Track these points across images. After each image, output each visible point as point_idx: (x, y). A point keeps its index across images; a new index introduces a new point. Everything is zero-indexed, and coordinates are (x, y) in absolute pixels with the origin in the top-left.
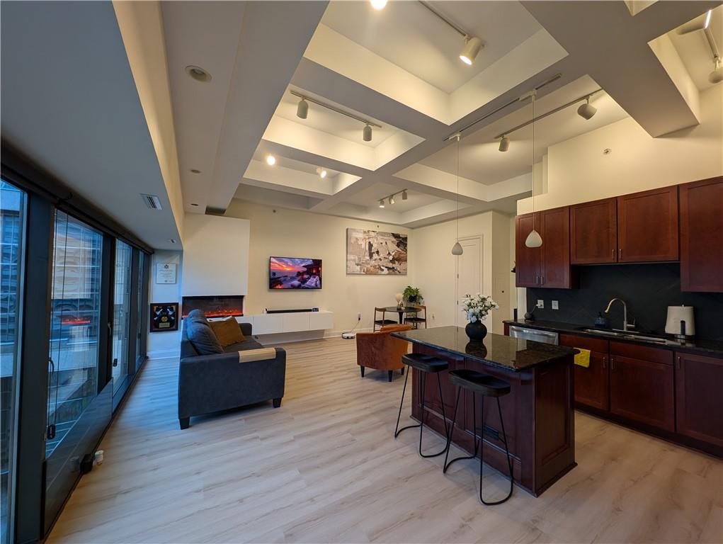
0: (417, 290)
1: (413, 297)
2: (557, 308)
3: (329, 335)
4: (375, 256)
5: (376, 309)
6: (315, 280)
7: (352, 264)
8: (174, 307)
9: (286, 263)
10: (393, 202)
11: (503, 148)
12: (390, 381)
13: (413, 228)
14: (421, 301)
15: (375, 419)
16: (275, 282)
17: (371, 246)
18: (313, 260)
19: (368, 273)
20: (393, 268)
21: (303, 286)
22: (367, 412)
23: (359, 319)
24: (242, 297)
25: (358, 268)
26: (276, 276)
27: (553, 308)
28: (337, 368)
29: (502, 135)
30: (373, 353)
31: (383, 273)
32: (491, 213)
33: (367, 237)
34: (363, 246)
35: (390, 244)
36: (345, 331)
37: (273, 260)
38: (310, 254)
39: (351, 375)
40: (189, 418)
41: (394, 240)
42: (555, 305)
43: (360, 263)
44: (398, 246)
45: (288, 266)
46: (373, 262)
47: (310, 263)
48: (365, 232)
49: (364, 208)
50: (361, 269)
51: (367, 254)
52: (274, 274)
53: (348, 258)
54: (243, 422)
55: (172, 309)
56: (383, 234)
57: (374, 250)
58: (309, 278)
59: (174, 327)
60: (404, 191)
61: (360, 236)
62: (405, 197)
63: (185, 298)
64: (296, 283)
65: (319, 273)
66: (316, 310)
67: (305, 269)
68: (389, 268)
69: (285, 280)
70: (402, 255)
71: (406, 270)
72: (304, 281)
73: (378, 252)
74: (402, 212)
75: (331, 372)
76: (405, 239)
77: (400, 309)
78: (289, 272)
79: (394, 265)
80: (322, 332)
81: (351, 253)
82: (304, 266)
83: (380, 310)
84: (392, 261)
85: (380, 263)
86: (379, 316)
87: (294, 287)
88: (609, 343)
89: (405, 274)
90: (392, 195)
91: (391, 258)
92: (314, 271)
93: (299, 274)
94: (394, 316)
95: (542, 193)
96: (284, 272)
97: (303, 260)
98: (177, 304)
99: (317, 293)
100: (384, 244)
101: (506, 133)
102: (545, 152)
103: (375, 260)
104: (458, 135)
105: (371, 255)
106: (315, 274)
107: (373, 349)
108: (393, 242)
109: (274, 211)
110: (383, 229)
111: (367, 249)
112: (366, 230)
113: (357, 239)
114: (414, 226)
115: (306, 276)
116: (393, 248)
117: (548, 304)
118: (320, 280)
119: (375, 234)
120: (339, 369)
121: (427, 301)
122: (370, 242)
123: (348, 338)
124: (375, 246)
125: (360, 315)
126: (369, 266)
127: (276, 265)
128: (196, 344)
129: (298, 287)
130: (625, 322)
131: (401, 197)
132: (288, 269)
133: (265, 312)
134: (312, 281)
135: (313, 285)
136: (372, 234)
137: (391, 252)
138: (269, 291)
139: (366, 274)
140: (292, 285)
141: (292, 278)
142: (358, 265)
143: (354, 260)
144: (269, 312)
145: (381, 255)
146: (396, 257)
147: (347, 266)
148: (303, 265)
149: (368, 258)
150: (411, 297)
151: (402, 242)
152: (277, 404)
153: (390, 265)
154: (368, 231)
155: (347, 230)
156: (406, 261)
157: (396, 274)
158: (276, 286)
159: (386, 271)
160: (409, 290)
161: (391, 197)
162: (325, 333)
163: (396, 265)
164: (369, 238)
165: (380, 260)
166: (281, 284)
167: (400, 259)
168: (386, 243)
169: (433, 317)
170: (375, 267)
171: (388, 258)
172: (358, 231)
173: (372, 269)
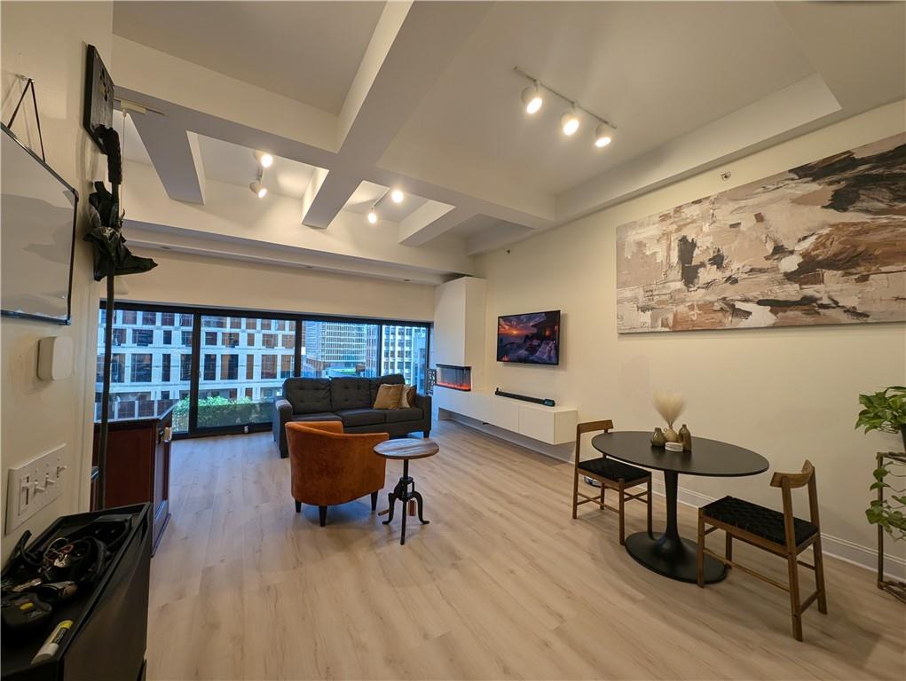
4: (709, 274)
6: (548, 348)
7: (628, 310)
16: (503, 351)
17: (687, 247)
18: (547, 313)
19: (680, 327)
21: (530, 358)
24: (469, 369)
25: (646, 317)
26: (504, 343)
33: (673, 228)
34: (660, 257)
35: (777, 213)
37: (501, 320)
41: (811, 187)
43: (652, 304)
44: (840, 202)
46: (698, 295)
47: (537, 320)
48: (664, 217)
50: (654, 319)
51: (676, 273)
52: (502, 340)
53: (620, 297)
56: (743, 193)
57: (698, 256)
58: (539, 346)
61: (651, 232)
63: (441, 366)
64: (523, 352)
65: (554, 336)
66: (552, 403)
67: (535, 331)
68: (776, 305)
69: (511, 349)
70: (872, 238)
72: (533, 350)
73: (716, 261)
78: (516, 336)
79: (810, 290)
81: (626, 284)
82: (533, 326)
84: (801, 276)
85: (731, 293)
91: (790, 264)
92: (547, 333)
96: (511, 336)
97: (530, 316)
100: (748, 222)
103: (708, 285)
105: (689, 275)
106: (548, 338)
108: (801, 199)
109: (509, 251)
110: (744, 173)
111: (675, 258)
112: (671, 209)
113: (640, 245)
115: (535, 342)
116: (803, 223)
118: (557, 348)
119: (706, 205)
122: (684, 240)
124: (707, 242)
126: (682, 309)
129: (525, 360)
132: (515, 332)
133: (494, 393)
134: (545, 350)
135: (545, 357)
136: (695, 211)
137: (788, 245)
138: (497, 363)
139: (674, 332)
141: (519, 347)
142: (644, 309)
143: (635, 299)
145: (735, 266)
146: (822, 255)
147: (619, 315)
148: (532, 324)
149: (679, 285)
151: (872, 178)
153: (792, 291)
154: (678, 210)
155: (617, 231)
157: (829, 324)
158: (503, 357)
159: (762, 315)
163: (831, 287)
164: (679, 229)
165: (732, 280)
166: (507, 354)
168: (760, 218)
170: (706, 307)
171: (775, 269)
172: (642, 225)
173: (694, 315)
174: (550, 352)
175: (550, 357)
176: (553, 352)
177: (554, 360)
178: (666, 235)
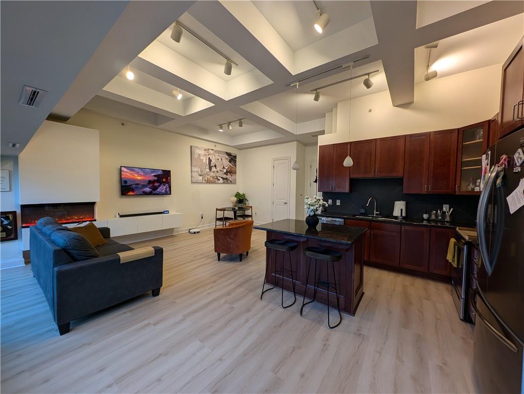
0: (244, 195)
1: (241, 200)
2: (339, 204)
3: (178, 232)
4: (214, 169)
5: (217, 209)
6: (165, 187)
7: (195, 175)
8: (11, 216)
9: (138, 173)
10: (231, 128)
11: (316, 99)
12: (241, 261)
13: (240, 149)
14: (247, 202)
15: (241, 290)
16: (126, 189)
17: (210, 161)
18: (163, 171)
19: (208, 182)
20: (227, 178)
21: (154, 192)
22: (233, 286)
23: (202, 218)
24: (94, 203)
25: (201, 178)
26: (128, 184)
27: (337, 204)
28: (195, 257)
29: (316, 90)
30: (228, 242)
31: (219, 182)
32: (295, 143)
33: (207, 154)
34: (204, 161)
35: (224, 160)
36: (191, 228)
37: (123, 169)
38: (160, 165)
39: (209, 260)
40: (69, 323)
41: (227, 157)
42: (338, 203)
43: (202, 174)
44: (230, 162)
45: (140, 175)
46: (212, 174)
47: (160, 173)
48: (205, 150)
49: (205, 131)
50: (203, 179)
51: (208, 167)
52: (126, 182)
53: (193, 170)
54: (129, 314)
55: (7, 218)
56: (219, 152)
57: (212, 164)
58: (159, 186)
59: (12, 236)
60: (240, 120)
61: (202, 152)
62: (241, 125)
63: (24, 207)
64: (147, 189)
65: (168, 183)
66: (167, 212)
67: (156, 178)
68: (223, 179)
69: (136, 187)
70: (233, 169)
71: (235, 180)
72: (155, 188)
73: (215, 166)
74: (233, 136)
75: (192, 261)
76: (235, 157)
77: (235, 209)
78: (140, 180)
79: (227, 177)
80: (172, 230)
81: (195, 166)
82: (154, 176)
83: (220, 210)
84: (226, 173)
85: (217, 175)
86: (220, 214)
87: (145, 194)
88: (371, 223)
89: (235, 183)
90: (230, 123)
91: (225, 171)
92: (164, 180)
93: (150, 182)
94: (230, 214)
95: (331, 133)
96: (136, 180)
97: (153, 170)
98: (14, 213)
99: (166, 199)
100: (220, 160)
101: (319, 89)
102: (336, 106)
103: (214, 172)
104: (298, 84)
105: (210, 168)
106: (165, 182)
107: (228, 239)
108: (226, 159)
109: (123, 124)
110: (219, 148)
111: (207, 163)
112: (206, 148)
113: (199, 155)
114: (242, 148)
115: (157, 184)
116: (227, 163)
117: (334, 202)
118: (170, 187)
119: (213, 151)
120: (198, 257)
121: (250, 202)
122: (209, 158)
123: (195, 233)
124: (213, 161)
125: (202, 215)
126: (209, 177)
127: (127, 174)
128: (70, 251)
129: (150, 194)
130: (375, 211)
131: (238, 125)
132: (139, 178)
133: (118, 216)
134: (162, 188)
135: (163, 191)
136: (211, 152)
137: (225, 167)
138: (121, 197)
139: (207, 183)
140: (144, 192)
141: (144, 186)
142: (200, 175)
143: (198, 172)
144: (121, 216)
145: (218, 168)
146: (229, 170)
147: (192, 177)
148: (154, 174)
149: (208, 170)
150: (240, 200)
151: (233, 159)
152: (156, 293)
153: (225, 176)
154: (208, 149)
155: (191, 147)
156: (236, 173)
157: (228, 183)
158: (128, 193)
159: (221, 181)
160: (238, 195)
161: (229, 123)
162: (175, 230)
163: (229, 176)
164: (208, 155)
165: (217, 172)
166: (133, 191)
167: (231, 172)
168: (222, 159)
169: (256, 214)
170: (213, 177)
171: (223, 171)
172: (200, 149)
173: (211, 179)
174: (166, 189)
175: (166, 192)
176: (168, 189)
177: (168, 192)
178: (205, 155)
